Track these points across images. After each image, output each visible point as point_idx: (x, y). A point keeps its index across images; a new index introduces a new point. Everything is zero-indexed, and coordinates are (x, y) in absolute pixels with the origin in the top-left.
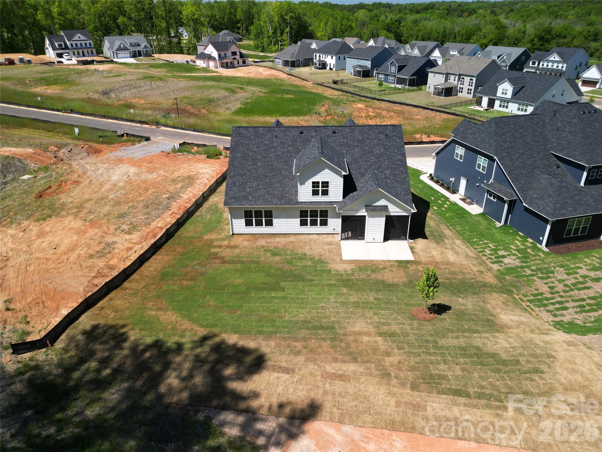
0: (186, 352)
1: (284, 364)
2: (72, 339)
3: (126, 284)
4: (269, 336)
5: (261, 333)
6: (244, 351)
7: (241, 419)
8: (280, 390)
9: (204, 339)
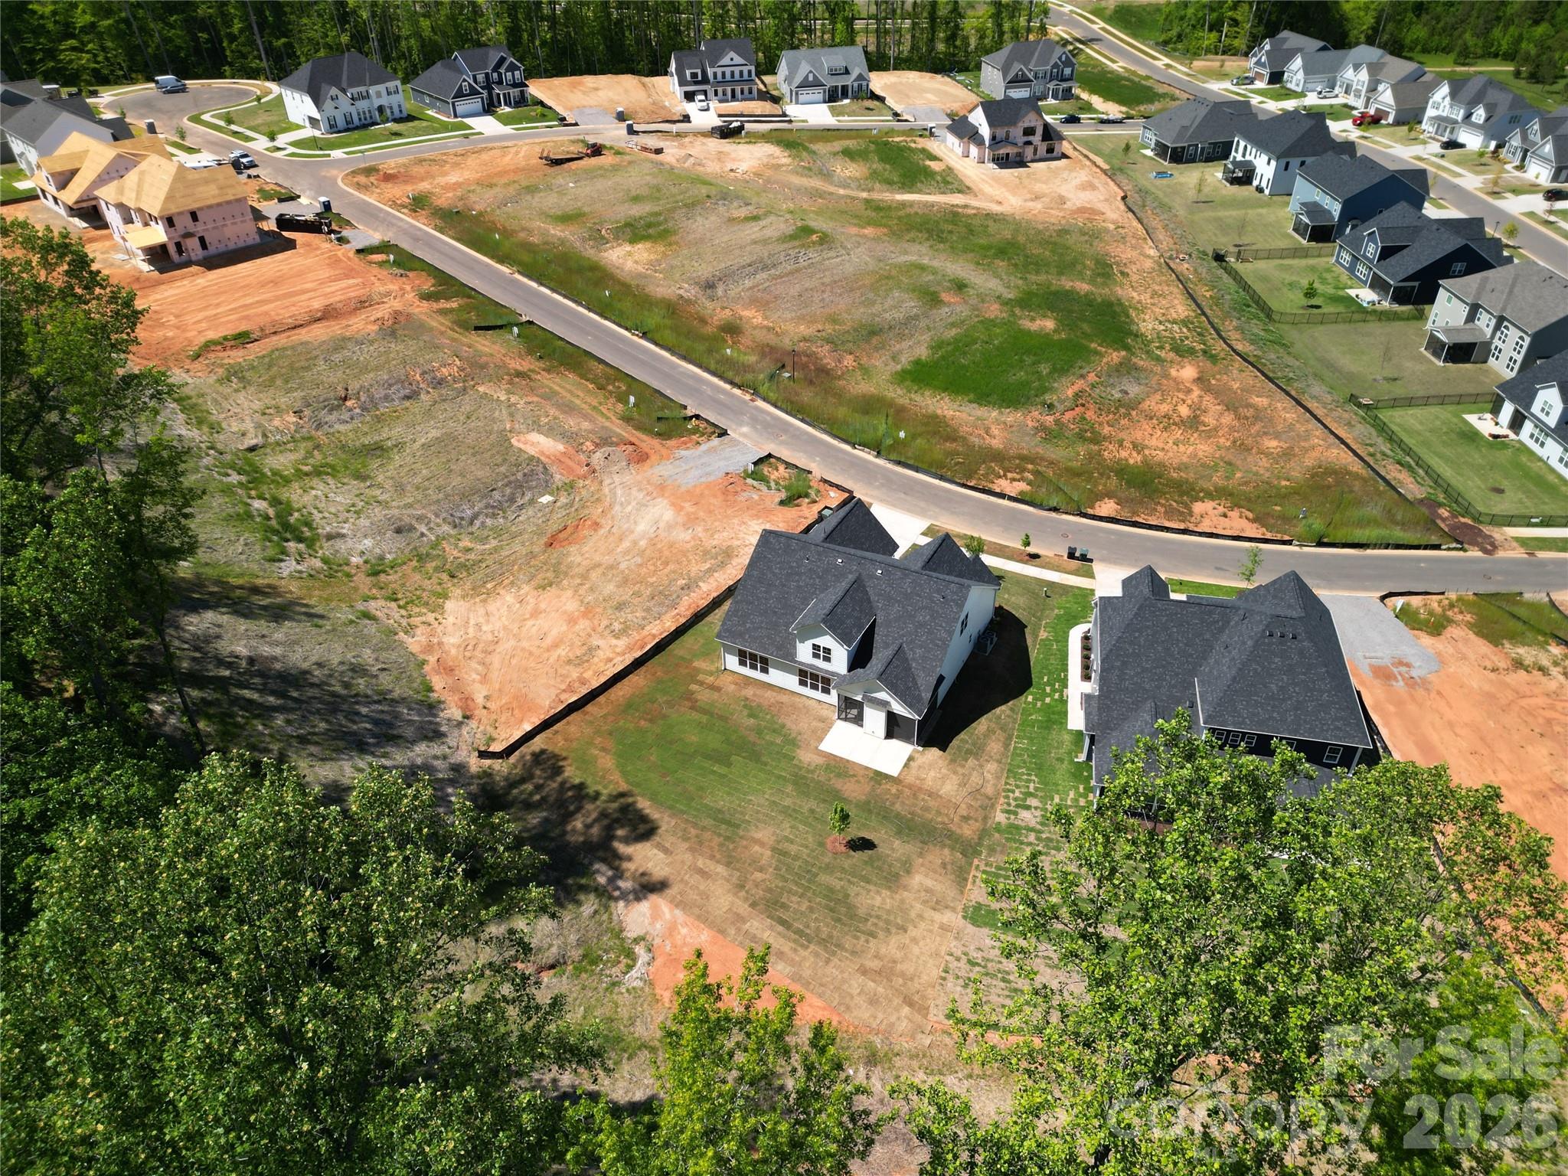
0: (598, 803)
1: (667, 845)
2: (523, 756)
3: (589, 708)
4: (675, 813)
5: (671, 808)
6: (644, 819)
7: (610, 873)
8: (650, 865)
9: (622, 795)
